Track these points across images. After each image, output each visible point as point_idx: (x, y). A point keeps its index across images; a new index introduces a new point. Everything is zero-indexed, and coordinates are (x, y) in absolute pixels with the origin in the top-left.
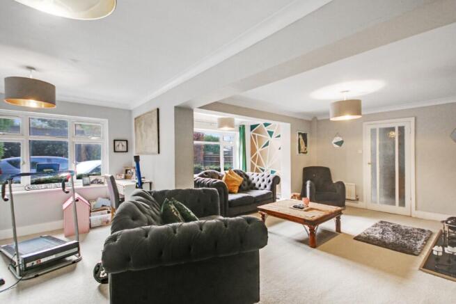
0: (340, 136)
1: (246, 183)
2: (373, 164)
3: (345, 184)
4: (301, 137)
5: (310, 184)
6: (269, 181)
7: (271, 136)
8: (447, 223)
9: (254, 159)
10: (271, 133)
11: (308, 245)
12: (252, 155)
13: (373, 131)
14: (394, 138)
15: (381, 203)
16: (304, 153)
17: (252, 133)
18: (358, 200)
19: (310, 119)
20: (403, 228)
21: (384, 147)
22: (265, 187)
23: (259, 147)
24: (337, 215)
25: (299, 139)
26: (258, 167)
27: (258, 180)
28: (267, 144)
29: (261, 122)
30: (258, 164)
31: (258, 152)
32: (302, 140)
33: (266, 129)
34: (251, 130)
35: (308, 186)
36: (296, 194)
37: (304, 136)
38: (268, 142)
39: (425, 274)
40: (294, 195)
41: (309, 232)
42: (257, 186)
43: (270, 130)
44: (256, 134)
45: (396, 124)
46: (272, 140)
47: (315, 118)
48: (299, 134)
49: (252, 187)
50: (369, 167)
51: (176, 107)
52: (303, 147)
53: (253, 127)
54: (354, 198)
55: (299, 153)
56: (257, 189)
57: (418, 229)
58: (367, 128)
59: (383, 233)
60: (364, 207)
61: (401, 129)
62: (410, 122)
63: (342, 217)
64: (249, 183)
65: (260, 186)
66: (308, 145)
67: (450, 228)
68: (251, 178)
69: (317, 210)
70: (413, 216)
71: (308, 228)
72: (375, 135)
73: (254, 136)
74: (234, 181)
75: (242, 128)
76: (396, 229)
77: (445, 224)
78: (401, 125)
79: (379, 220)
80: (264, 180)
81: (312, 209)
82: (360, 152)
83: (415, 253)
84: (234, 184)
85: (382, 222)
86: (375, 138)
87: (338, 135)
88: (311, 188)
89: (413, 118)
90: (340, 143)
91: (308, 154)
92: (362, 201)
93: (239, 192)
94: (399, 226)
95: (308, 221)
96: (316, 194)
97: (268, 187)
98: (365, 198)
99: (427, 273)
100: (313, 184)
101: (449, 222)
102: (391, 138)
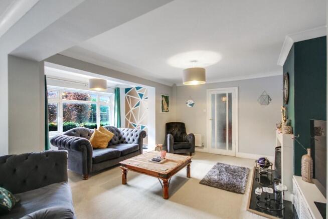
0: (192, 99)
1: (117, 138)
2: (213, 120)
3: (194, 135)
4: (164, 99)
5: (170, 137)
6: (137, 136)
7: (141, 98)
8: (258, 162)
9: (128, 117)
10: (141, 95)
11: (162, 196)
12: (126, 113)
13: (213, 96)
14: (226, 101)
15: (218, 148)
16: (166, 112)
17: (126, 95)
18: (203, 146)
19: (171, 85)
20: (232, 168)
21: (220, 107)
22: (134, 140)
23: (132, 107)
24: (188, 164)
25: (162, 101)
26: (131, 123)
27: (128, 134)
28: (138, 104)
29: (133, 85)
30: (131, 121)
31: (131, 111)
32: (164, 102)
33: (138, 92)
34: (126, 92)
35: (168, 138)
36: (159, 145)
37: (167, 98)
38: (139, 103)
39: (251, 214)
40: (158, 146)
41: (163, 185)
42: (127, 140)
43: (140, 93)
44: (130, 96)
45: (226, 91)
46: (142, 101)
47: (175, 85)
48: (163, 96)
49: (122, 141)
50: (210, 122)
51: (11, 57)
52: (165, 107)
53: (127, 90)
54: (201, 146)
55: (163, 111)
56: (127, 143)
57: (241, 168)
58: (209, 93)
59: (219, 175)
60: (207, 152)
61: (230, 96)
62: (235, 90)
63: (191, 164)
64: (120, 138)
65: (129, 140)
66: (169, 106)
67: (261, 166)
68: (122, 133)
69: (172, 161)
70: (237, 156)
71: (162, 181)
72: (214, 99)
73: (128, 97)
74: (103, 137)
75: (117, 91)
76: (227, 169)
77: (258, 164)
78: (230, 92)
79: (217, 162)
80: (132, 135)
81: (168, 161)
82: (205, 111)
83: (242, 192)
84: (103, 140)
85: (218, 164)
86: (214, 101)
87: (190, 98)
88: (170, 140)
89: (237, 88)
90: (192, 105)
91: (169, 112)
92: (206, 147)
93: (108, 147)
94: (229, 166)
95: (162, 175)
96: (174, 144)
97: (136, 141)
98: (207, 145)
99: (253, 212)
100: (172, 137)
101: (260, 162)
102: (224, 102)
